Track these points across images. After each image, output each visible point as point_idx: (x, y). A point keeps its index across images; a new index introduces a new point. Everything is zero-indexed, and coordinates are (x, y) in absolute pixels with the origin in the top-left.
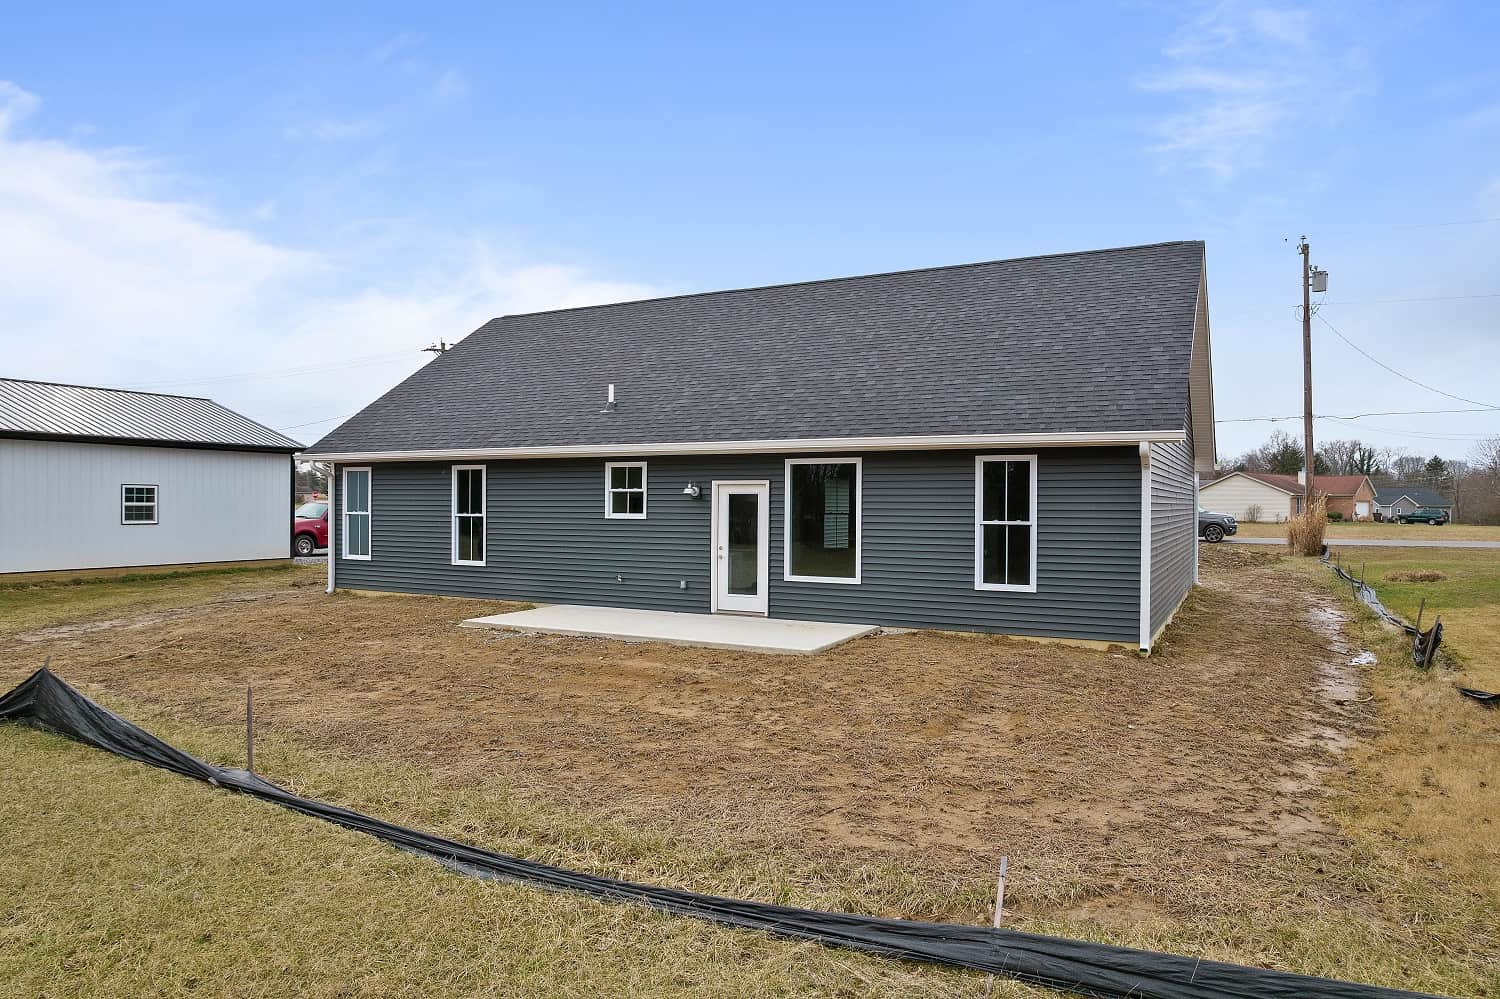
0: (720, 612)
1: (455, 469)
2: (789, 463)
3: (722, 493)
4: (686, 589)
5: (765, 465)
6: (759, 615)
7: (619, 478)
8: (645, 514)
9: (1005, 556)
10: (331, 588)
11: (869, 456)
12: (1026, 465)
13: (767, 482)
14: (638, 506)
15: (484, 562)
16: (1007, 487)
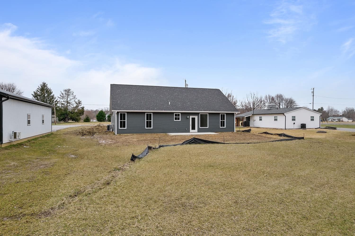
0: (191, 132)
1: (146, 114)
2: (200, 114)
3: (191, 117)
4: (187, 130)
5: (197, 114)
6: (196, 132)
7: (176, 115)
8: (180, 120)
9: (223, 124)
10: (116, 134)
11: (209, 113)
12: (224, 115)
13: (197, 116)
14: (179, 119)
15: (152, 128)
16: (223, 117)
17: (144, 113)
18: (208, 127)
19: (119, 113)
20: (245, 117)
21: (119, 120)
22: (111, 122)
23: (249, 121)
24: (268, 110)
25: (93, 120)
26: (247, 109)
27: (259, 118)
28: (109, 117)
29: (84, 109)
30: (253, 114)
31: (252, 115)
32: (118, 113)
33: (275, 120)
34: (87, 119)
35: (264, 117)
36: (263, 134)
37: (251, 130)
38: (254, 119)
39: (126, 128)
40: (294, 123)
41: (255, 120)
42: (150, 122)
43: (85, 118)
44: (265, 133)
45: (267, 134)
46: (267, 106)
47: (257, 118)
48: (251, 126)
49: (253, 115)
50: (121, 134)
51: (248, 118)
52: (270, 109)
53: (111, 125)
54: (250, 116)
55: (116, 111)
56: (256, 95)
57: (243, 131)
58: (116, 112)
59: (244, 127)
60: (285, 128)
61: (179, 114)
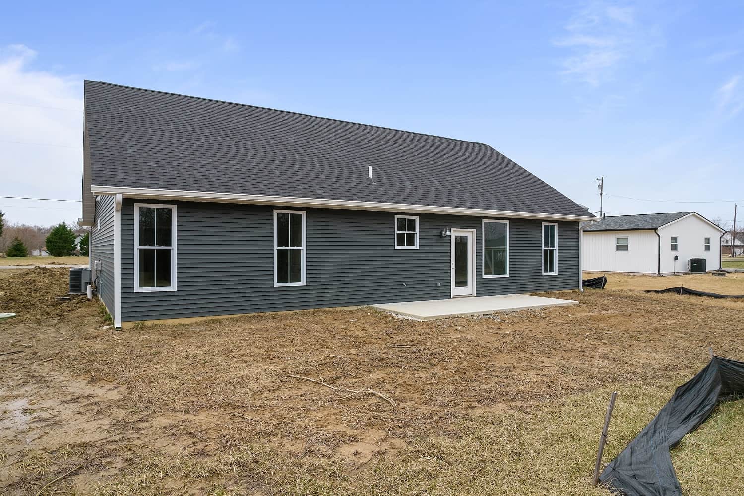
0: (456, 297)
1: (276, 212)
2: (483, 221)
3: (455, 233)
4: (441, 286)
5: (475, 222)
6: (471, 296)
7: (401, 225)
8: (417, 246)
9: (548, 261)
10: (117, 323)
11: (513, 220)
12: (554, 226)
13: (475, 230)
14: (411, 242)
15: (303, 283)
16: (549, 235)
17: (268, 209)
18: (508, 275)
19: (137, 207)
21: (137, 246)
22: (88, 256)
25: (40, 252)
28: (85, 243)
29: (3, 218)
32: (128, 203)
33: (617, 250)
34: (17, 250)
37: (606, 281)
39: (173, 287)
40: (676, 258)
42: (296, 254)
43: (11, 246)
50: (148, 323)
53: (88, 266)
55: (119, 193)
58: (119, 197)
60: (659, 273)
61: (414, 221)
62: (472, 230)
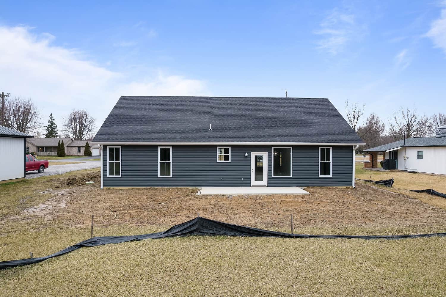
0: (253, 186)
2: (273, 148)
3: (253, 155)
4: (244, 180)
5: (267, 148)
6: (265, 186)
7: (221, 151)
8: (230, 161)
9: (325, 169)
10: (102, 187)
11: (294, 147)
12: (330, 149)
14: (226, 159)
15: (171, 176)
16: (325, 154)
17: (156, 146)
18: (291, 176)
19: (108, 148)
20: (386, 151)
21: (108, 161)
23: (396, 158)
24: (436, 138)
26: (395, 137)
27: (416, 155)
30: (403, 145)
31: (401, 148)
32: (105, 146)
35: (426, 153)
36: (423, 195)
37: (393, 182)
38: (405, 156)
41: (408, 158)
42: (169, 165)
44: (428, 192)
45: (434, 197)
46: (436, 130)
47: (412, 154)
48: (399, 168)
49: (404, 147)
50: (112, 188)
51: (394, 154)
52: (441, 135)
54: (397, 150)
56: (412, 112)
57: (377, 183)
58: (102, 145)
59: (384, 171)
61: (228, 149)
62: (266, 152)
